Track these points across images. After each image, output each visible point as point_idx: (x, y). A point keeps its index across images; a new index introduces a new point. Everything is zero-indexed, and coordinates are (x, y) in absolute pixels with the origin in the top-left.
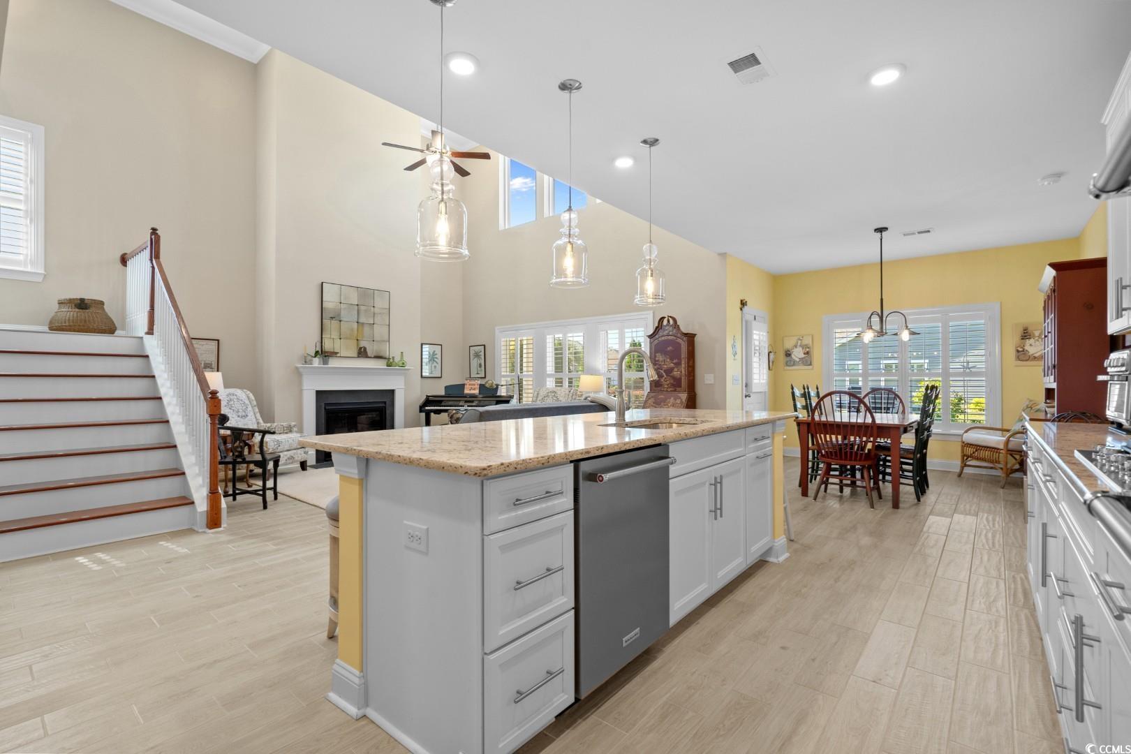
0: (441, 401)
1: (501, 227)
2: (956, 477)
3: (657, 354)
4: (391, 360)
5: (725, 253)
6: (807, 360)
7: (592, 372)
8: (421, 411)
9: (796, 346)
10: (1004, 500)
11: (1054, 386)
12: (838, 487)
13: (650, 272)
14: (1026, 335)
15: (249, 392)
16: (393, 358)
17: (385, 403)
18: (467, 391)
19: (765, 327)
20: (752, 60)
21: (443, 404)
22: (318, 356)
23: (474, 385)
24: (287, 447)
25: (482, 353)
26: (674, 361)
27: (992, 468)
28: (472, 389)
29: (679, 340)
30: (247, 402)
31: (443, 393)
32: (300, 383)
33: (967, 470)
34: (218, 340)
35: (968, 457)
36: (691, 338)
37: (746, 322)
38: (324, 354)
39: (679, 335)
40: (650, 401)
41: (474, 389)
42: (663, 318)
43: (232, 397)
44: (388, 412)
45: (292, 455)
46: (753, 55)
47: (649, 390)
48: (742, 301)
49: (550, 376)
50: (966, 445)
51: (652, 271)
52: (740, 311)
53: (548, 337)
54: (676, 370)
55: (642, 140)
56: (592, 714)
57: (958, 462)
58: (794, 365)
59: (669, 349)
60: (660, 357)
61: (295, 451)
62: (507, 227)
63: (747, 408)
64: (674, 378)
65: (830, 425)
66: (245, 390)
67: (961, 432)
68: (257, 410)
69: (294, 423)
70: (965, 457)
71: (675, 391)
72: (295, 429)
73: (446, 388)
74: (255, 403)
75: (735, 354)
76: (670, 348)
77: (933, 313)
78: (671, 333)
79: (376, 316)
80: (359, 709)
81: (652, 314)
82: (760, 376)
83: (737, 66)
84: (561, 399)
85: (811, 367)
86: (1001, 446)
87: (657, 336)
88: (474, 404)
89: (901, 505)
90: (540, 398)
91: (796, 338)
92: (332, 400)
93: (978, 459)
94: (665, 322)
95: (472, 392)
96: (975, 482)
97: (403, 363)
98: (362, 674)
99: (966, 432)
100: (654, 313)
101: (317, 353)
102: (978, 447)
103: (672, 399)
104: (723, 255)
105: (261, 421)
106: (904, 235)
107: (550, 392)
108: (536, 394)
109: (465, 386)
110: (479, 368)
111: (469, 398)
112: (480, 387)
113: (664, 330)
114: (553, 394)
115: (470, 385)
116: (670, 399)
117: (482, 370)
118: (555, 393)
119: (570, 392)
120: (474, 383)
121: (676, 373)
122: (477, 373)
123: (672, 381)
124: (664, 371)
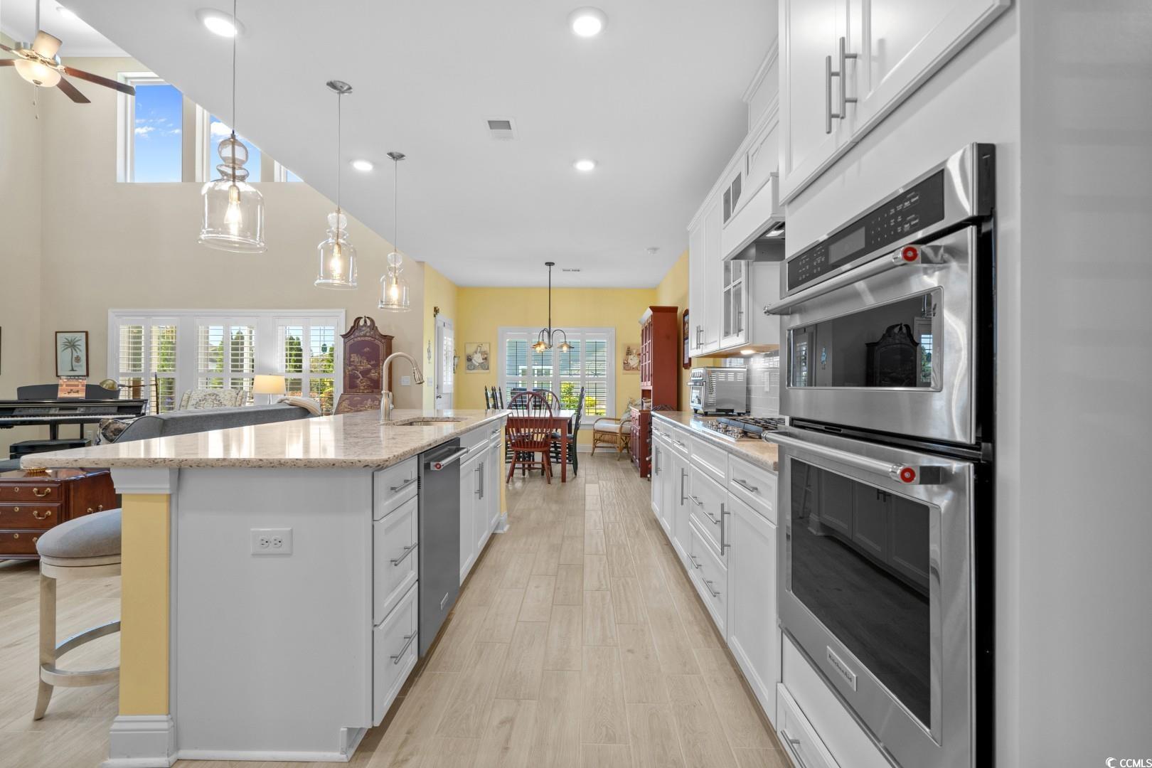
0: (13, 409)
1: (120, 181)
2: (590, 456)
3: (352, 355)
5: (423, 262)
6: (485, 365)
7: (270, 372)
9: (476, 352)
10: (622, 469)
11: (650, 388)
12: (521, 471)
13: (394, 280)
14: (629, 352)
18: (62, 394)
19: (452, 333)
20: (506, 125)
21: (16, 413)
23: (78, 386)
25: (83, 343)
26: (372, 363)
27: (611, 447)
28: (71, 391)
29: (377, 342)
31: (14, 397)
33: (597, 450)
35: (597, 440)
36: (388, 339)
37: (438, 328)
39: (377, 337)
40: (345, 404)
41: (77, 392)
42: (359, 318)
46: (508, 122)
47: (342, 392)
48: (435, 308)
50: (596, 432)
51: (397, 279)
52: (434, 318)
54: (373, 371)
55: (389, 152)
56: (424, 670)
57: (591, 445)
58: (474, 369)
59: (365, 350)
60: (355, 358)
62: (128, 181)
63: (438, 407)
64: (371, 380)
65: (520, 420)
67: (592, 422)
70: (596, 441)
71: (372, 392)
73: (20, 390)
75: (429, 358)
76: (367, 349)
77: (576, 332)
78: (368, 334)
80: (168, 756)
81: (344, 312)
82: (448, 379)
83: (493, 124)
84: (225, 402)
85: (487, 371)
86: (618, 431)
87: (352, 337)
88: (78, 412)
89: (567, 480)
90: (192, 402)
91: (476, 345)
93: (604, 441)
94: (362, 323)
95: (74, 395)
96: (602, 458)
98: (169, 716)
99: (596, 422)
100: (346, 311)
102: (604, 433)
103: (370, 400)
104: (421, 263)
106: (564, 270)
107: (209, 395)
108: (186, 397)
109: (59, 388)
110: (74, 363)
111: (69, 405)
112: (85, 388)
113: (361, 331)
114: (213, 397)
115: (67, 385)
116: (367, 400)
117: (81, 366)
118: (217, 395)
119: (237, 394)
120: (77, 383)
121: (373, 375)
122: (73, 370)
123: (369, 383)
124: (360, 373)
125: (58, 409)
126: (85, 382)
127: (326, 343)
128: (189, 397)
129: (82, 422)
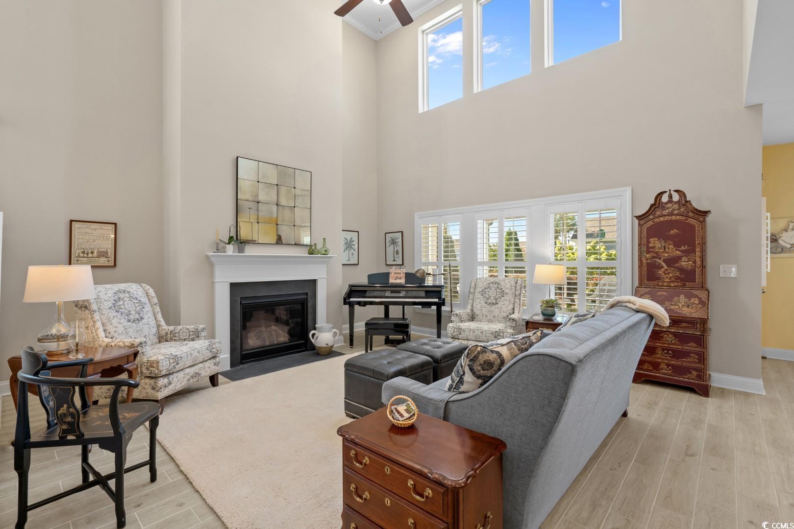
0: (366, 291)
1: (421, 111)
3: (652, 239)
4: (313, 247)
7: (543, 261)
8: (345, 303)
15: (148, 287)
16: (315, 245)
17: (307, 294)
18: (392, 281)
21: (367, 294)
22: (233, 242)
23: (400, 273)
24: (189, 363)
25: (400, 240)
26: (683, 248)
28: (397, 278)
29: (691, 221)
30: (144, 300)
31: (366, 282)
32: (212, 274)
34: (115, 224)
38: (238, 241)
39: (690, 214)
41: (400, 278)
42: (662, 193)
43: (121, 296)
44: (310, 304)
45: (197, 371)
47: (637, 285)
49: (482, 264)
53: (479, 221)
54: (684, 259)
58: (782, 252)
59: (672, 232)
60: (656, 243)
61: (201, 365)
62: (425, 110)
64: (682, 270)
66: (143, 285)
68: (158, 309)
69: (201, 326)
71: (686, 286)
72: (203, 334)
73: (370, 277)
74: (156, 300)
76: (673, 232)
78: (676, 212)
79: (297, 198)
81: (630, 190)
84: (507, 291)
87: (651, 217)
88: (401, 295)
90: (479, 289)
91: (786, 220)
92: (249, 293)
94: (665, 198)
95: (398, 281)
97: (326, 251)
101: (231, 238)
103: (682, 297)
105: (163, 323)
107: (492, 283)
108: (473, 285)
109: (390, 275)
110: (395, 255)
111: (396, 288)
112: (404, 275)
113: (664, 208)
114: (496, 286)
115: (395, 273)
116: (679, 296)
117: (399, 257)
118: (499, 284)
119: (516, 283)
120: (400, 271)
121: (685, 263)
122: (394, 261)
123: (678, 274)
124: (664, 261)
125: (390, 291)
126: (405, 271)
127: (602, 228)
128: (476, 285)
129: (404, 304)
